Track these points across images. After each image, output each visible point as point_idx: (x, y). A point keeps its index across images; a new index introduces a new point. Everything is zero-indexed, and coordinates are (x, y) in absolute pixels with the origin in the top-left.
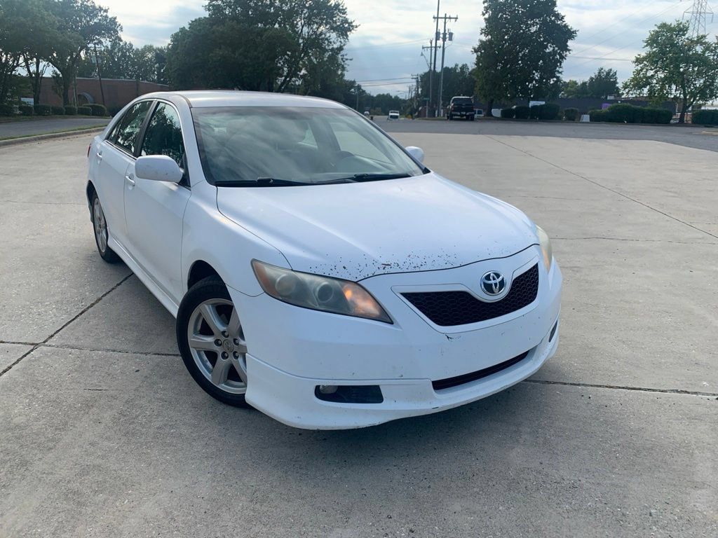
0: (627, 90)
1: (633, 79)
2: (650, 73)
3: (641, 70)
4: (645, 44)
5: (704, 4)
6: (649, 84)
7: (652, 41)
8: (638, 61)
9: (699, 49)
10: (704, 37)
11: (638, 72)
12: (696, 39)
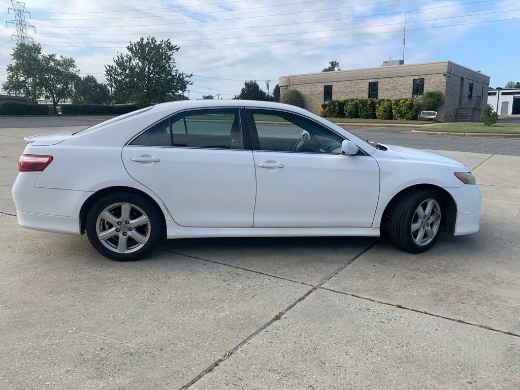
0: (8, 90)
1: (11, 82)
2: (22, 79)
3: (13, 76)
4: (13, 57)
5: (24, 31)
6: (23, 86)
7: (17, 55)
8: (10, 69)
9: (52, 64)
10: (53, 55)
11: (11, 77)
12: (48, 57)
